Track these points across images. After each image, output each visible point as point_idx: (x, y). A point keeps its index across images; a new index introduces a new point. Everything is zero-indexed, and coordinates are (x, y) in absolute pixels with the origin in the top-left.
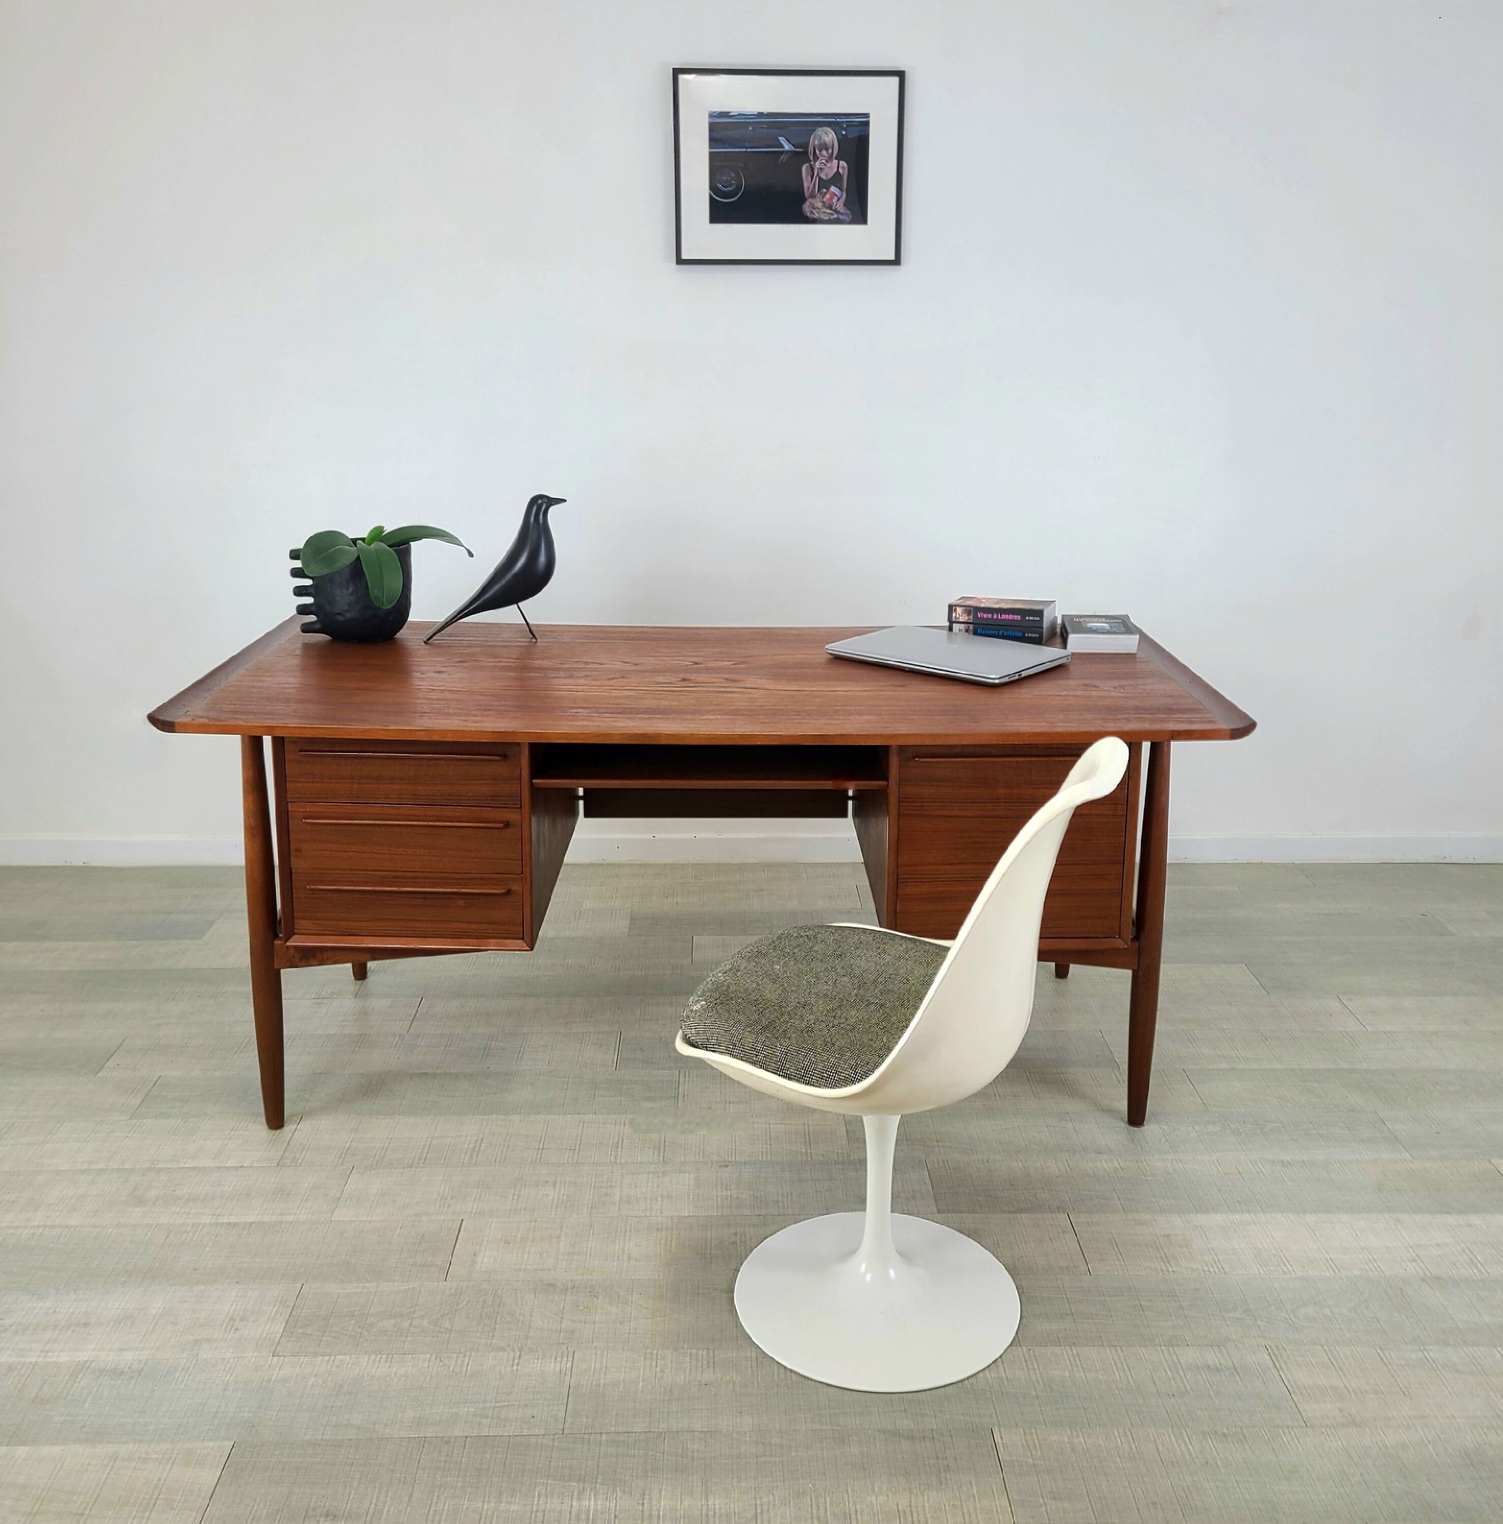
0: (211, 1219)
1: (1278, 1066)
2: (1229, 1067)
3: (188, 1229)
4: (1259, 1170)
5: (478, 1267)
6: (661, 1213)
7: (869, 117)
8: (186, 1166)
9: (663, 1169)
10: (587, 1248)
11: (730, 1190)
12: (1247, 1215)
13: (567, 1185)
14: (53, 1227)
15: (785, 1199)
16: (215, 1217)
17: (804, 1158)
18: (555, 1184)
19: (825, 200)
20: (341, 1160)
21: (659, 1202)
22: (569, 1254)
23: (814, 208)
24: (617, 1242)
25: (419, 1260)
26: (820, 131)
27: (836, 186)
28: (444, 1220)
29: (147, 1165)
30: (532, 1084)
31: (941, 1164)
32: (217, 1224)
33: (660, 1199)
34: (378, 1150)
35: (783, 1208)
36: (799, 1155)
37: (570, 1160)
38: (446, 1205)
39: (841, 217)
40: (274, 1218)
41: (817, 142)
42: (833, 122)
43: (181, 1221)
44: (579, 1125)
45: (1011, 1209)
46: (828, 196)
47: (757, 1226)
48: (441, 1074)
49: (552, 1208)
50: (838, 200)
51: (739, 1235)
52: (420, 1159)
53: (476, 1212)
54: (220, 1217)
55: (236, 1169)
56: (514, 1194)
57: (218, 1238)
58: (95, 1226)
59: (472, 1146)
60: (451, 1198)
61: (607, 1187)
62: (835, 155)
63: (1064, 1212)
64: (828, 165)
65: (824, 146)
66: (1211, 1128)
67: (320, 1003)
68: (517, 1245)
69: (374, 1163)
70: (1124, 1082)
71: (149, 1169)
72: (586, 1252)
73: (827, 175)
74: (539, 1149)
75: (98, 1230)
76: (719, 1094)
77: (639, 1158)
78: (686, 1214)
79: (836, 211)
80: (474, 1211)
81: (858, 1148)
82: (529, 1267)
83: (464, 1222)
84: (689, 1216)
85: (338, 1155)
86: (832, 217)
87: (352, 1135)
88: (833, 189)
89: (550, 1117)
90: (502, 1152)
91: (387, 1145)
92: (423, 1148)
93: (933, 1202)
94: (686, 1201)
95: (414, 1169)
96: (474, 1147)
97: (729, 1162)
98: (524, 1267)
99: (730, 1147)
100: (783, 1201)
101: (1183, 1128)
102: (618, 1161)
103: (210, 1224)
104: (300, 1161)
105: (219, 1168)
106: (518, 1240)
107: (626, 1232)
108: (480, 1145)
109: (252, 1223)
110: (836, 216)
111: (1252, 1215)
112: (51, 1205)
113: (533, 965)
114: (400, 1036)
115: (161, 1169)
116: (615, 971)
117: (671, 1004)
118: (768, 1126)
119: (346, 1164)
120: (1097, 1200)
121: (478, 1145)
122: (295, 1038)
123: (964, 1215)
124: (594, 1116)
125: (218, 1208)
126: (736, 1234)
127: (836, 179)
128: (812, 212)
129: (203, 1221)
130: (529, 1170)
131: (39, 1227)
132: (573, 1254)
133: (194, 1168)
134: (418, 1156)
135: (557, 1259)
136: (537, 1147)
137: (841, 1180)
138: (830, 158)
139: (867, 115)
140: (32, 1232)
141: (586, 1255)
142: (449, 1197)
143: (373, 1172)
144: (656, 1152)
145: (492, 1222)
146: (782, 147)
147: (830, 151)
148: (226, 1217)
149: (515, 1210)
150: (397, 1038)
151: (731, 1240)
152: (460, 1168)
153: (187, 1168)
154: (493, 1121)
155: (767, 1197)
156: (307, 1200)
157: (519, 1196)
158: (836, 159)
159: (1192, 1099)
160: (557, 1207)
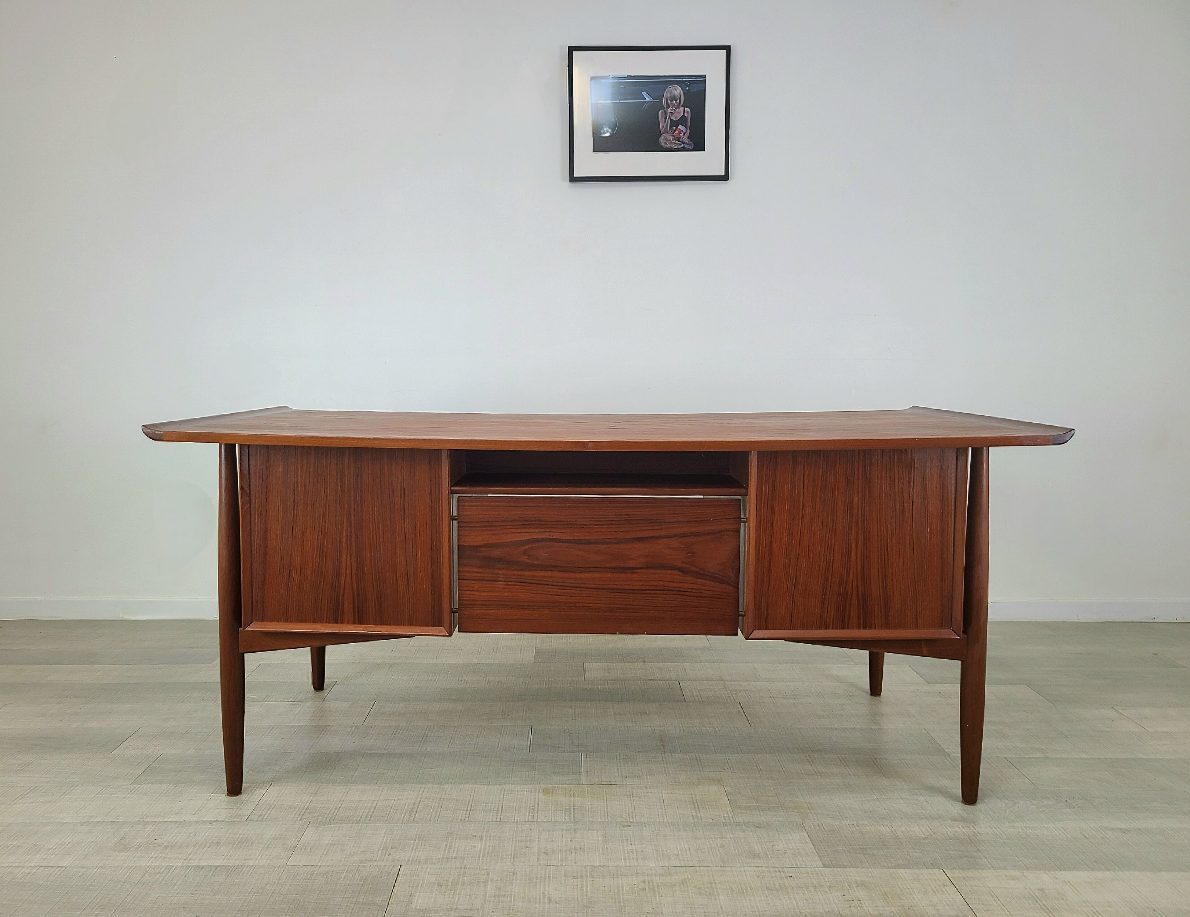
0: (183, 862)
1: (1084, 756)
2: (1044, 756)
3: (162, 871)
4: (1102, 835)
5: (413, 906)
6: (576, 863)
7: (705, 77)
8: (169, 820)
9: (574, 827)
10: (511, 891)
11: (635, 845)
12: (1108, 872)
13: (492, 839)
14: (46, 867)
15: (684, 853)
16: (187, 861)
17: (696, 820)
18: (481, 839)
19: (675, 134)
20: (300, 817)
21: (573, 854)
22: (495, 896)
23: (667, 141)
24: (538, 886)
25: (361, 900)
26: (670, 88)
27: (683, 125)
28: (385, 866)
29: (137, 819)
30: (461, 762)
31: (817, 828)
32: (188, 867)
33: (573, 851)
34: (332, 810)
35: (684, 860)
36: (691, 818)
37: (494, 819)
38: (387, 853)
39: (686, 146)
40: (237, 863)
41: (669, 95)
42: (680, 81)
43: (157, 864)
44: (501, 793)
45: (889, 865)
46: (677, 132)
47: (663, 875)
48: (387, 754)
49: (479, 857)
50: (684, 134)
51: (647, 883)
52: (366, 817)
53: (413, 860)
54: (191, 861)
55: (211, 822)
56: (446, 845)
57: (186, 878)
58: (83, 867)
59: (411, 807)
60: (392, 848)
61: (526, 841)
62: (682, 104)
63: (939, 868)
64: (677, 110)
65: (674, 98)
66: (1046, 802)
67: (296, 704)
68: (449, 888)
69: (328, 819)
70: (957, 766)
71: (138, 822)
72: (511, 895)
73: (676, 118)
74: (467, 810)
75: (84, 870)
76: (616, 771)
77: (553, 818)
78: (598, 864)
79: (684, 143)
80: (411, 859)
81: (741, 813)
82: (459, 907)
83: (402, 868)
84: (600, 866)
85: (298, 813)
86: (680, 147)
87: (311, 798)
88: (680, 127)
89: (476, 786)
90: (436, 812)
91: (339, 806)
92: (370, 809)
93: (817, 858)
94: (597, 853)
95: (361, 824)
96: (413, 808)
97: (631, 822)
98: (455, 907)
99: (631, 810)
100: (682, 855)
101: (1021, 802)
102: (535, 820)
103: (182, 867)
104: (265, 817)
105: (197, 822)
106: (450, 884)
107: (545, 878)
108: (418, 807)
109: (218, 866)
110: (682, 145)
111: (1113, 873)
112: (49, 849)
113: (462, 681)
114: (356, 727)
115: (148, 822)
116: (525, 684)
117: (571, 707)
118: (661, 795)
119: (305, 820)
120: (965, 859)
121: (416, 806)
122: (273, 728)
123: (848, 869)
124: (513, 785)
125: (190, 854)
126: (644, 882)
127: (683, 120)
128: (666, 143)
129: (176, 864)
130: (459, 826)
131: (34, 867)
132: (499, 896)
133: (176, 822)
134: (365, 814)
135: (485, 901)
136: (466, 809)
137: (731, 838)
138: (678, 107)
139: (704, 76)
140: (27, 871)
141: (511, 897)
142: (390, 847)
143: (326, 826)
144: (567, 813)
145: (427, 868)
146: (645, 99)
147: (678, 101)
148: (196, 861)
149: (448, 858)
150: (354, 728)
151: (640, 887)
152: (401, 825)
153: (170, 821)
154: (429, 789)
155: (668, 851)
156: (268, 848)
157: (450, 847)
158: (682, 106)
159: (1021, 780)
160: (483, 856)
